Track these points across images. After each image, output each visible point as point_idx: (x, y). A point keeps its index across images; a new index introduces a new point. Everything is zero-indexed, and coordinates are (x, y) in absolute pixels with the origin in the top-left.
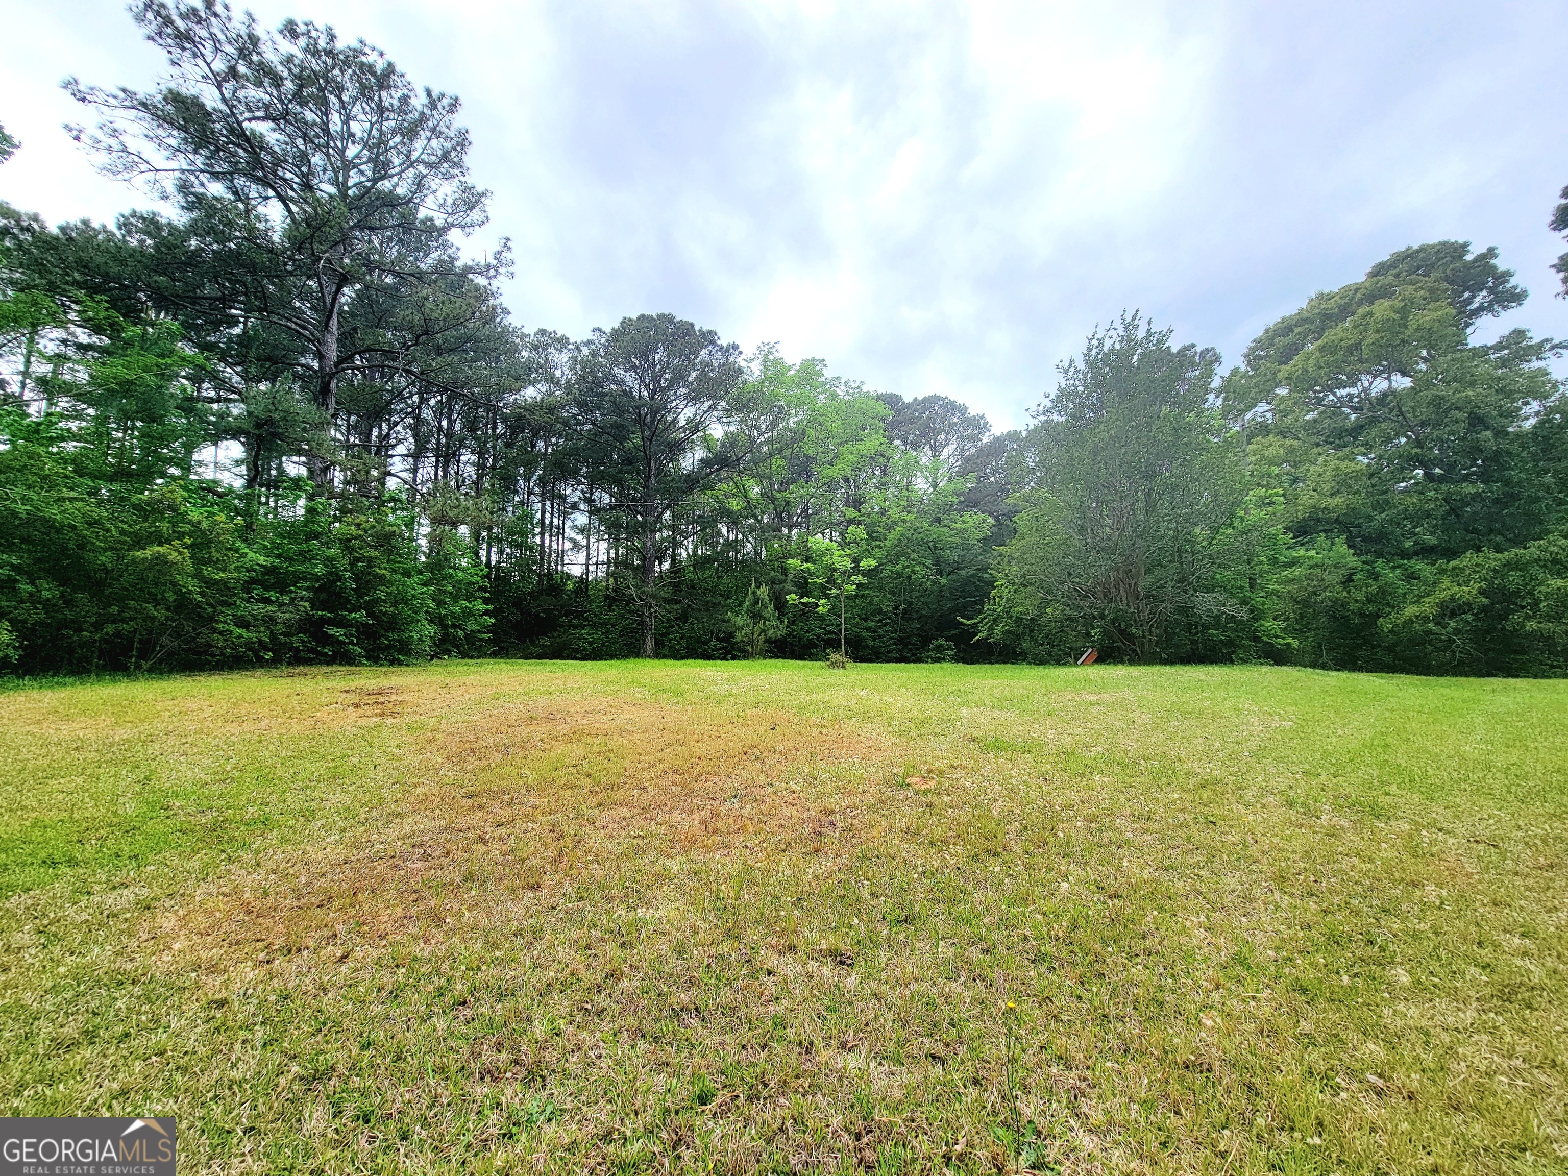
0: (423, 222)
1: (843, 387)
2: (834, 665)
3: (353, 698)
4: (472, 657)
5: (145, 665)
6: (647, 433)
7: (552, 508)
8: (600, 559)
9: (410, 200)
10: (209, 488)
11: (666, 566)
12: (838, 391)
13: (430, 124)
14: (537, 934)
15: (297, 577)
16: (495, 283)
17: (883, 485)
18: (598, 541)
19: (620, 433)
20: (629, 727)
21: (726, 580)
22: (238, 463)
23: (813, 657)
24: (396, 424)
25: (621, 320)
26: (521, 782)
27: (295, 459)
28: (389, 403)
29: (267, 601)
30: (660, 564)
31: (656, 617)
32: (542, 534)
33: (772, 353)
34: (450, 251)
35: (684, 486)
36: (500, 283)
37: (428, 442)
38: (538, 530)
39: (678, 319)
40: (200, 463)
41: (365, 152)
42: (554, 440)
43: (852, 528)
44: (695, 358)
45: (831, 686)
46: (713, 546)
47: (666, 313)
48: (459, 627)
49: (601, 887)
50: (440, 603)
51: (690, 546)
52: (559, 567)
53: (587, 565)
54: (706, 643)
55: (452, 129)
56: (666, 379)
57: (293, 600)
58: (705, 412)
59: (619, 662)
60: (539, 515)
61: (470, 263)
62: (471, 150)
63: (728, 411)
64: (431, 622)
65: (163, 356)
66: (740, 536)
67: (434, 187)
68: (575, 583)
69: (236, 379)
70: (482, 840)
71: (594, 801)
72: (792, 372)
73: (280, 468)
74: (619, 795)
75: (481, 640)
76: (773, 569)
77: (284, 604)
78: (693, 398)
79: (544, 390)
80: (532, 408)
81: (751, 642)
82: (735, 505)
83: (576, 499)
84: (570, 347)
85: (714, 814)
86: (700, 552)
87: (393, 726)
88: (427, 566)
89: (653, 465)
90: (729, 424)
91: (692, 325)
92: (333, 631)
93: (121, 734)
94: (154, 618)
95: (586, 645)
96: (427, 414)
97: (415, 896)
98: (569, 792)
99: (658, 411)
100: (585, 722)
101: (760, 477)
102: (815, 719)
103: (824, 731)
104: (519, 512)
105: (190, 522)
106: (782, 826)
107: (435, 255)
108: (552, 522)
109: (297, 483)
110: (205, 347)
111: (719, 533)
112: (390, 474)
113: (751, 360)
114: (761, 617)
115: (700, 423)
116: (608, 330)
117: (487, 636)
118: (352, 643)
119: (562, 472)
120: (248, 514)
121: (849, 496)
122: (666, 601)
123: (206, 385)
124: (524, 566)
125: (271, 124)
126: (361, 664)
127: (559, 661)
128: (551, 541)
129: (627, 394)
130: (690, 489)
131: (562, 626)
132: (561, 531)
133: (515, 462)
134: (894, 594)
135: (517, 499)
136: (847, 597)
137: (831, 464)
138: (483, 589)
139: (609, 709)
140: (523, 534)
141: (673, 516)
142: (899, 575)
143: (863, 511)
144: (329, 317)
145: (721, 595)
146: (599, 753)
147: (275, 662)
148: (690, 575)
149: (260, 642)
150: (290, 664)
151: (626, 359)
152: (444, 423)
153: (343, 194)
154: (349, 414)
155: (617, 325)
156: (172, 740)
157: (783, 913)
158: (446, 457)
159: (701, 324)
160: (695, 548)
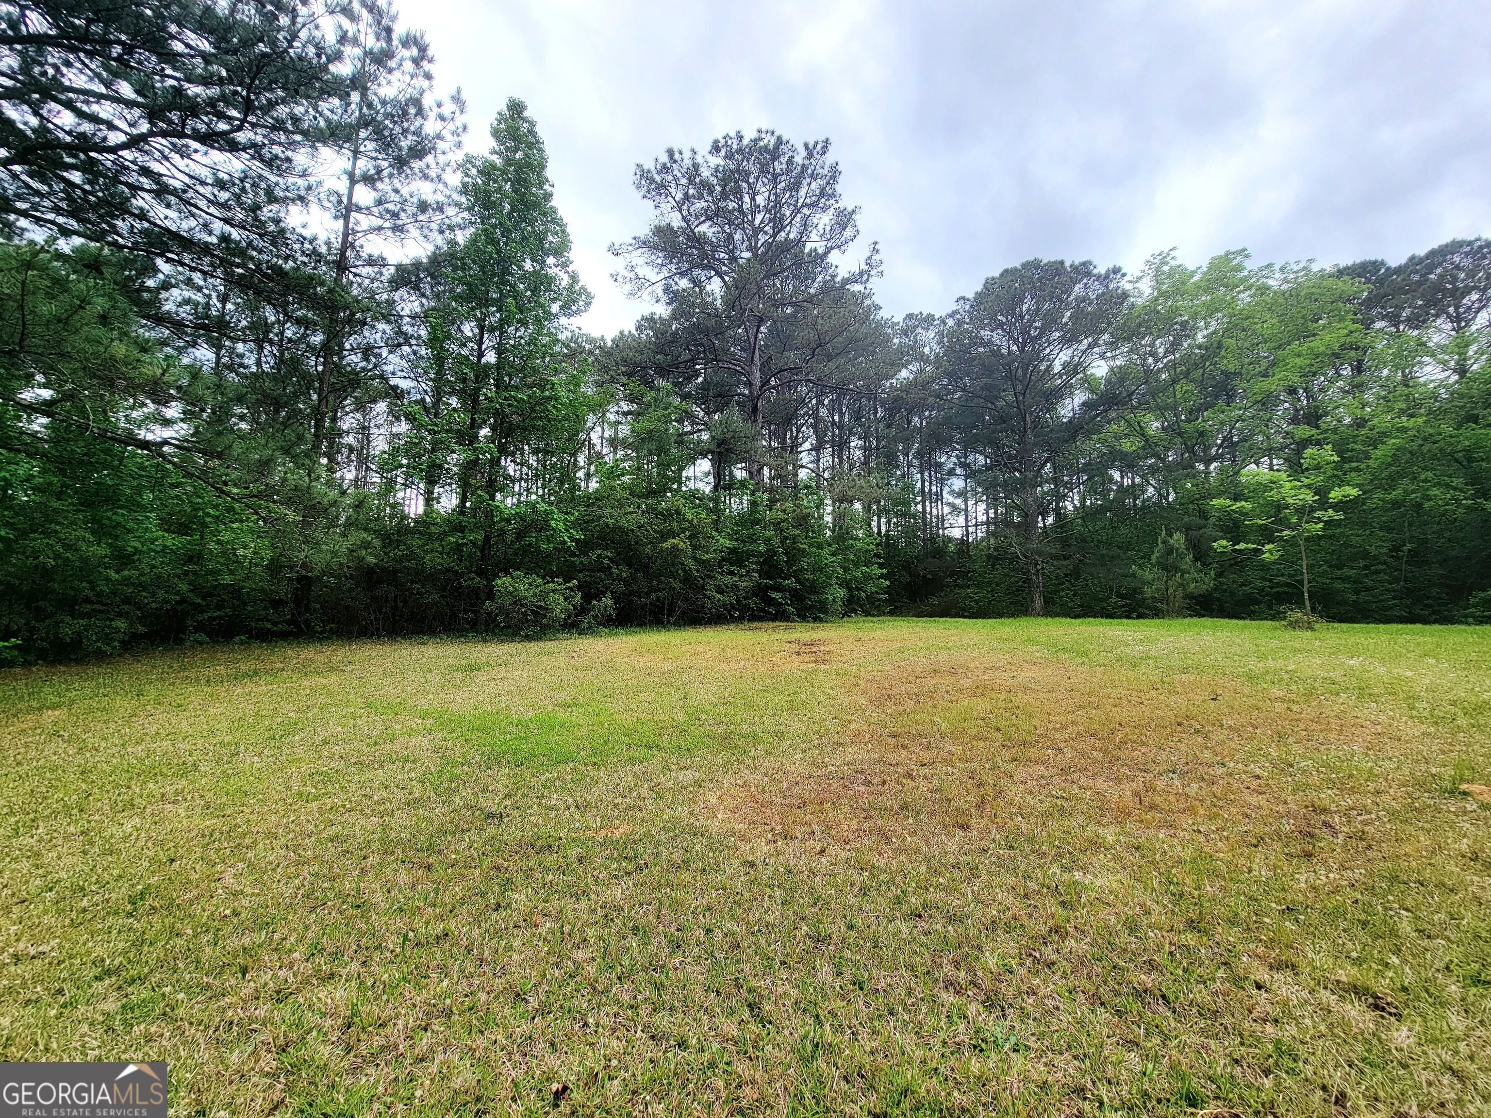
0: (810, 254)
1: (1278, 275)
2: (1294, 625)
3: (795, 647)
4: (873, 615)
5: (672, 620)
6: (1019, 387)
7: (930, 477)
8: (979, 520)
9: (799, 241)
10: (694, 495)
11: (1050, 520)
12: (1270, 282)
13: (809, 171)
14: (974, 871)
15: (750, 554)
16: (869, 286)
17: (1357, 387)
18: (976, 504)
19: (990, 394)
20: (1033, 686)
21: (1124, 530)
22: (707, 474)
23: (1253, 615)
24: (802, 425)
25: (983, 282)
26: (935, 729)
27: (739, 466)
28: (796, 410)
29: (732, 573)
30: (1043, 520)
31: (1043, 574)
32: (923, 502)
33: (1166, 263)
34: (830, 271)
35: (1066, 435)
36: (875, 284)
37: (825, 436)
38: (919, 499)
39: (1045, 261)
40: (688, 479)
41: (767, 216)
42: (927, 413)
43: (1309, 452)
44: (1068, 297)
45: (1295, 651)
46: (1104, 494)
47: (1031, 259)
48: (861, 589)
49: (1031, 840)
50: (846, 569)
51: (1076, 497)
52: (941, 531)
53: (967, 527)
54: (1102, 600)
55: (826, 167)
56: (1036, 328)
57: (748, 572)
58: (1084, 352)
59: (1010, 620)
60: (919, 485)
61: (846, 276)
62: (841, 179)
63: (1112, 343)
64: (840, 585)
65: (666, 409)
66: (1138, 480)
67: (815, 221)
68: (956, 545)
69: (701, 414)
70: (909, 775)
71: (1007, 755)
72: (1196, 278)
73: (731, 473)
74: (1032, 753)
75: (879, 600)
76: (1187, 513)
77: (742, 576)
78: (1069, 339)
79: (915, 369)
80: (907, 388)
81: (1165, 599)
82: (1128, 446)
83: (951, 465)
84: (936, 322)
85: (1150, 788)
86: (1088, 503)
87: (826, 671)
88: (833, 538)
89: (1028, 419)
90: (1114, 358)
91: (1062, 263)
92: (774, 595)
93: (668, 666)
94: (674, 588)
95: (973, 604)
96: (823, 412)
97: (865, 814)
98: (981, 744)
99: (1031, 361)
100: (985, 677)
101: (1160, 411)
102: (1276, 692)
103: (1295, 708)
104: (901, 485)
105: (688, 521)
106: (1247, 816)
107: (819, 279)
108: (930, 490)
109: (743, 484)
110: (686, 397)
111: (1111, 479)
112: (802, 467)
113: (1139, 279)
114: (1177, 569)
115: (1079, 364)
116: (971, 295)
117: (884, 597)
118: (786, 604)
119: (937, 442)
120: (716, 511)
121: (1297, 411)
122: (1055, 557)
123: (686, 423)
124: (909, 533)
125: (709, 223)
126: (793, 621)
127: (949, 619)
128: (931, 507)
129: (996, 353)
130: (1074, 437)
131: (948, 586)
132: (939, 497)
133: (895, 440)
134: (1389, 530)
135: (899, 473)
136: (1307, 540)
137: (1265, 375)
138: (877, 556)
139: (1009, 667)
140: (907, 503)
141: (1054, 468)
142: (1396, 504)
143: (1324, 426)
144: (754, 353)
145: (1118, 547)
146: (1005, 709)
147: (740, 620)
148: (1078, 527)
149: (731, 603)
150: (749, 620)
151: (991, 319)
152: (836, 418)
153: (755, 255)
154: (770, 424)
155: (979, 288)
156: (694, 673)
157: (1266, 920)
158: (840, 446)
159: (1071, 258)
160: (1083, 501)
